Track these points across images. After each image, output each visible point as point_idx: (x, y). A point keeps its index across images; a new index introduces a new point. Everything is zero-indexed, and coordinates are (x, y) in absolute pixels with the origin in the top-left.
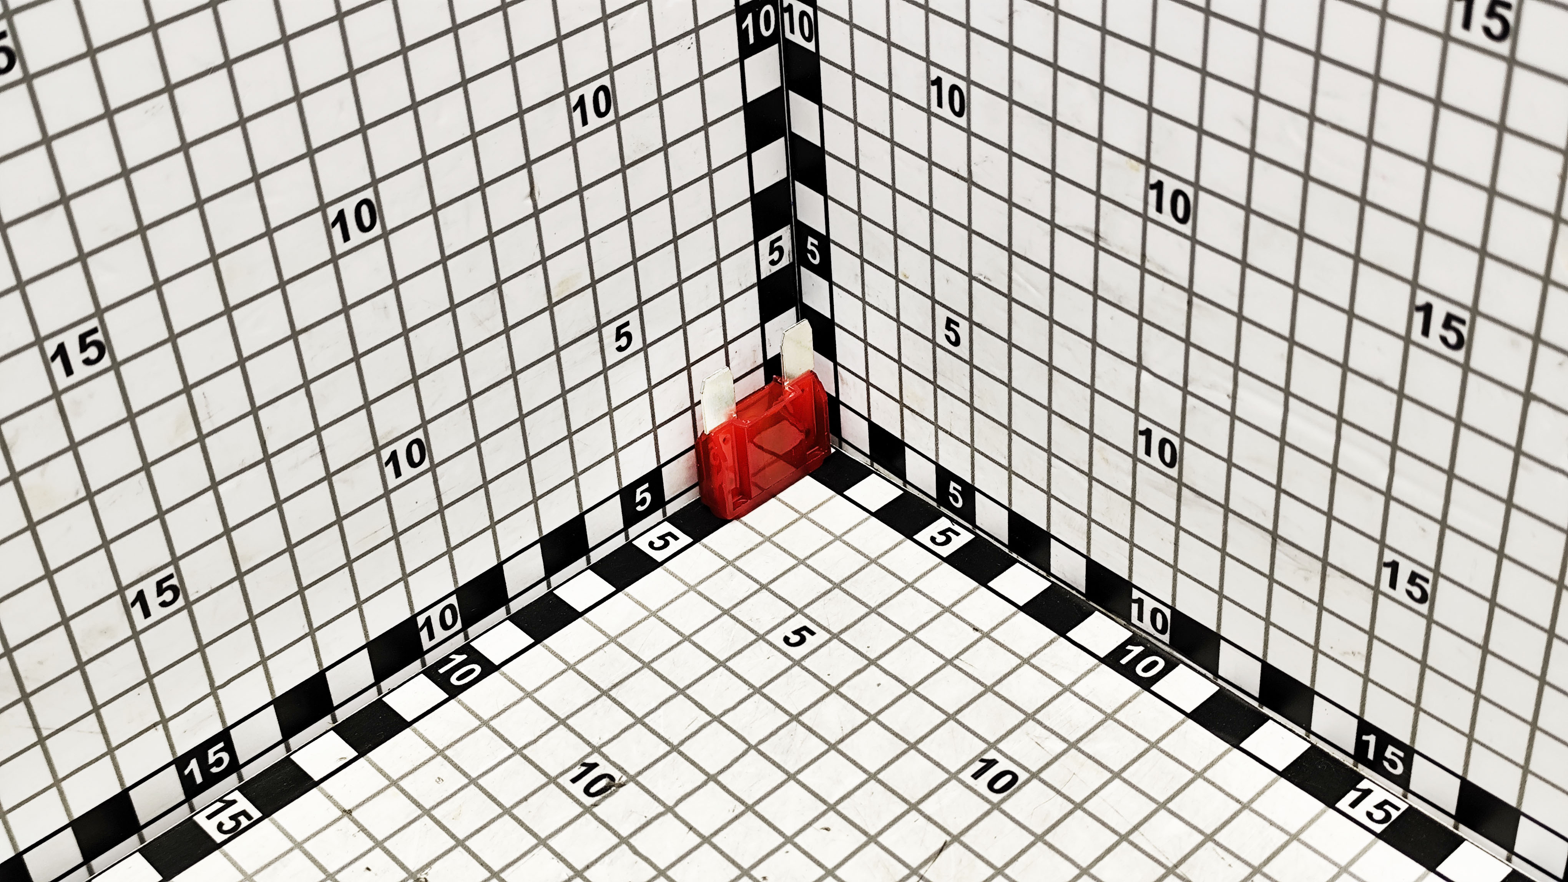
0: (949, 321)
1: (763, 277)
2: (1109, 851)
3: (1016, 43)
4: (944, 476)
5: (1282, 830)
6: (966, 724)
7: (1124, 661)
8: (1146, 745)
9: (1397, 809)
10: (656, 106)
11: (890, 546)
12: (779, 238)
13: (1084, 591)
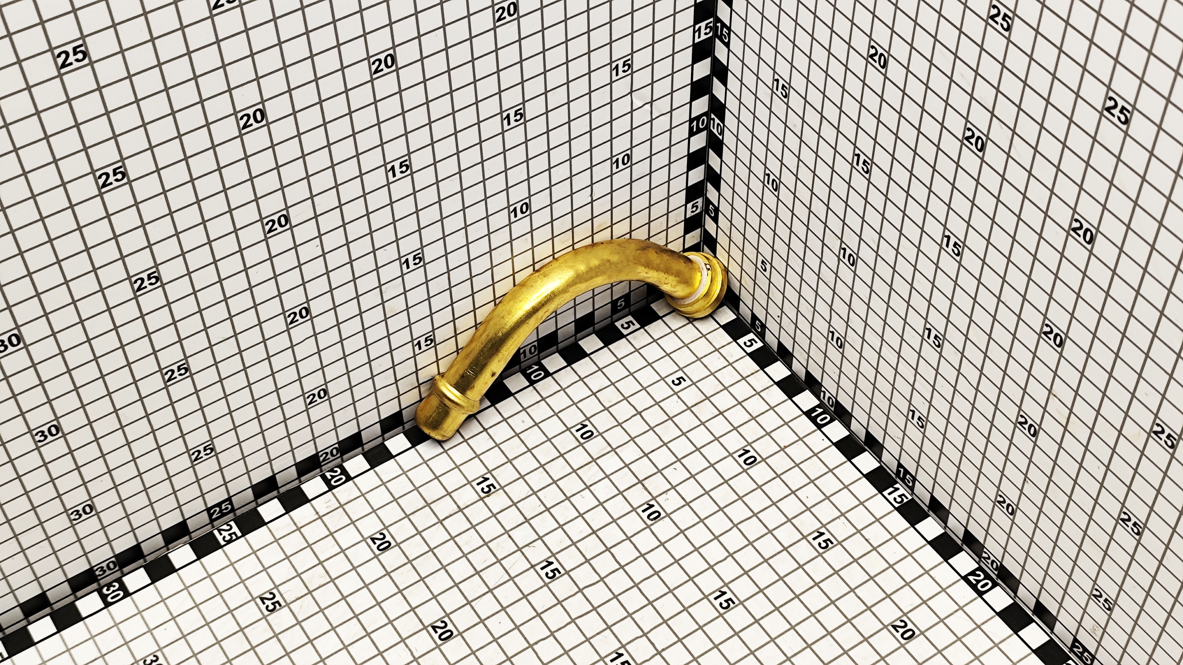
0: (763, 262)
2: (785, 497)
4: (754, 317)
5: (858, 499)
7: (813, 415)
8: (812, 454)
9: (907, 498)
11: (726, 343)
13: (803, 380)
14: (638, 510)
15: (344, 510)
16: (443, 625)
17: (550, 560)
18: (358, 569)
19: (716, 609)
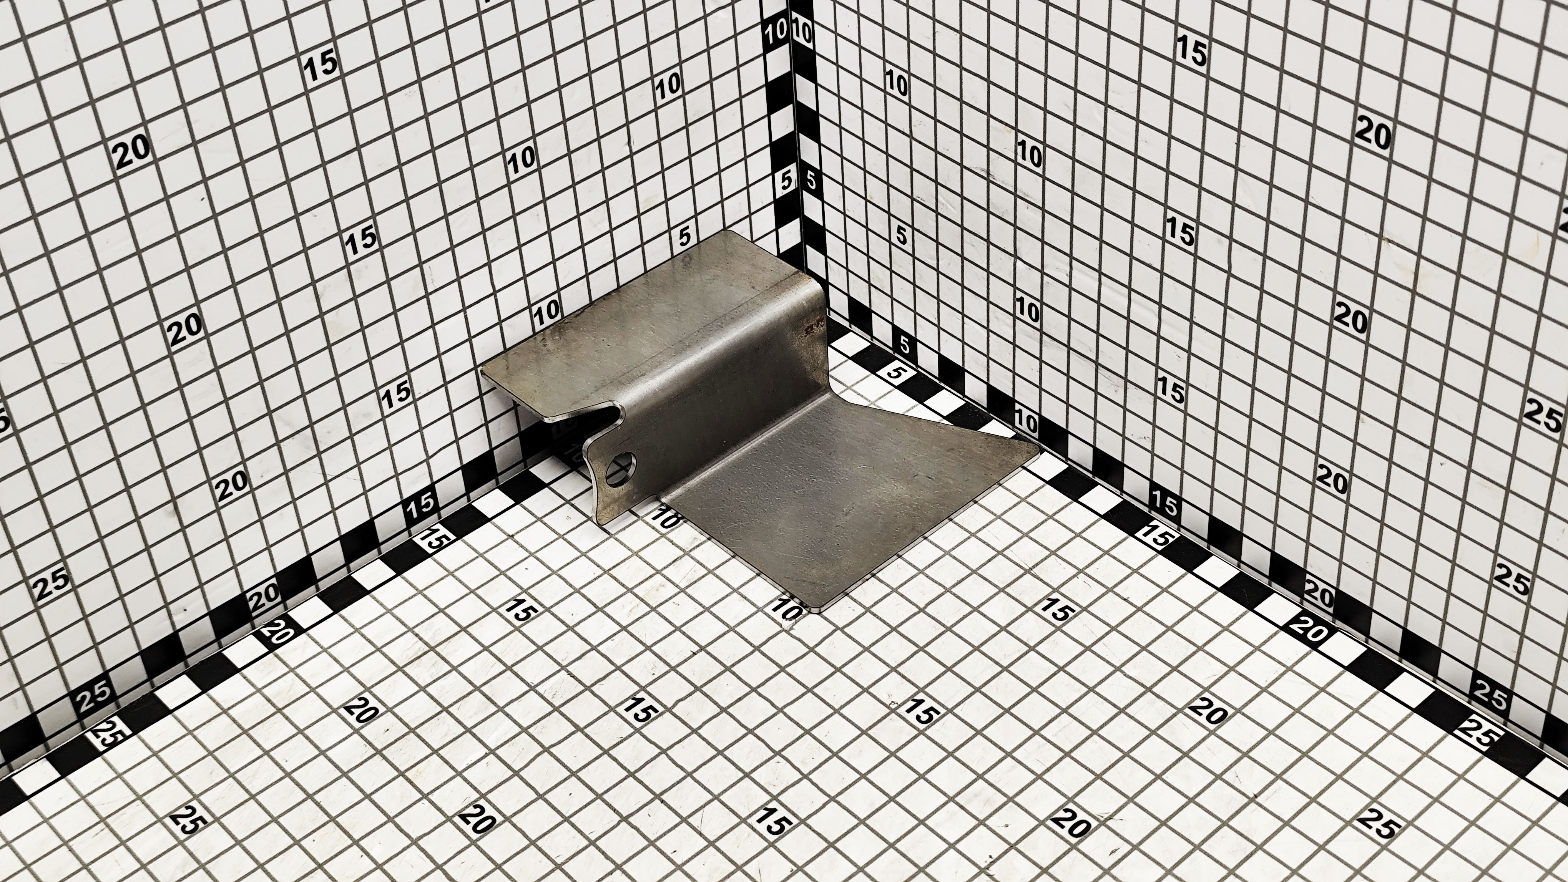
0: (900, 228)
1: (777, 197)
2: (989, 560)
3: (937, 52)
4: (897, 332)
5: (1100, 548)
8: (1019, 500)
9: (1173, 537)
10: (709, 85)
11: (860, 378)
12: (789, 171)
13: (985, 406)
14: (765, 610)
15: (297, 675)
16: (478, 810)
17: (638, 696)
18: (329, 753)
19: (912, 725)
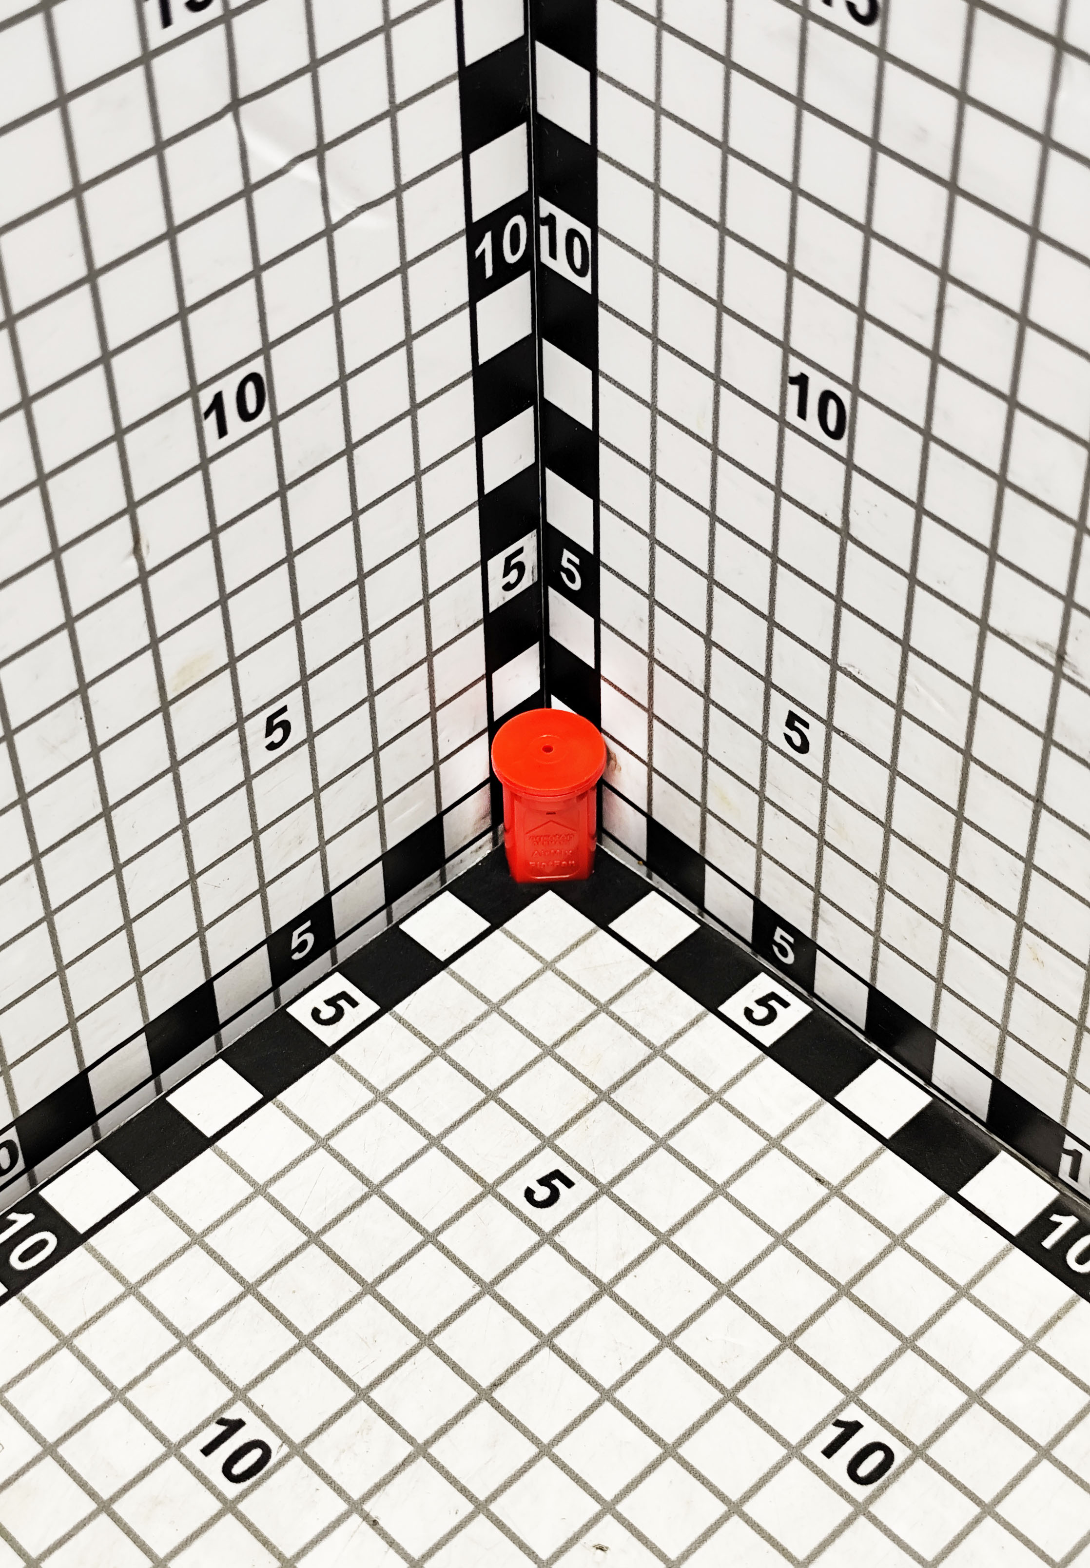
0: (793, 717)
1: (492, 608)
3: (944, 353)
4: (767, 919)
6: (811, 1355)
7: (1048, 1243)
10: (337, 391)
11: (683, 1023)
12: (520, 551)
13: (984, 1118)
